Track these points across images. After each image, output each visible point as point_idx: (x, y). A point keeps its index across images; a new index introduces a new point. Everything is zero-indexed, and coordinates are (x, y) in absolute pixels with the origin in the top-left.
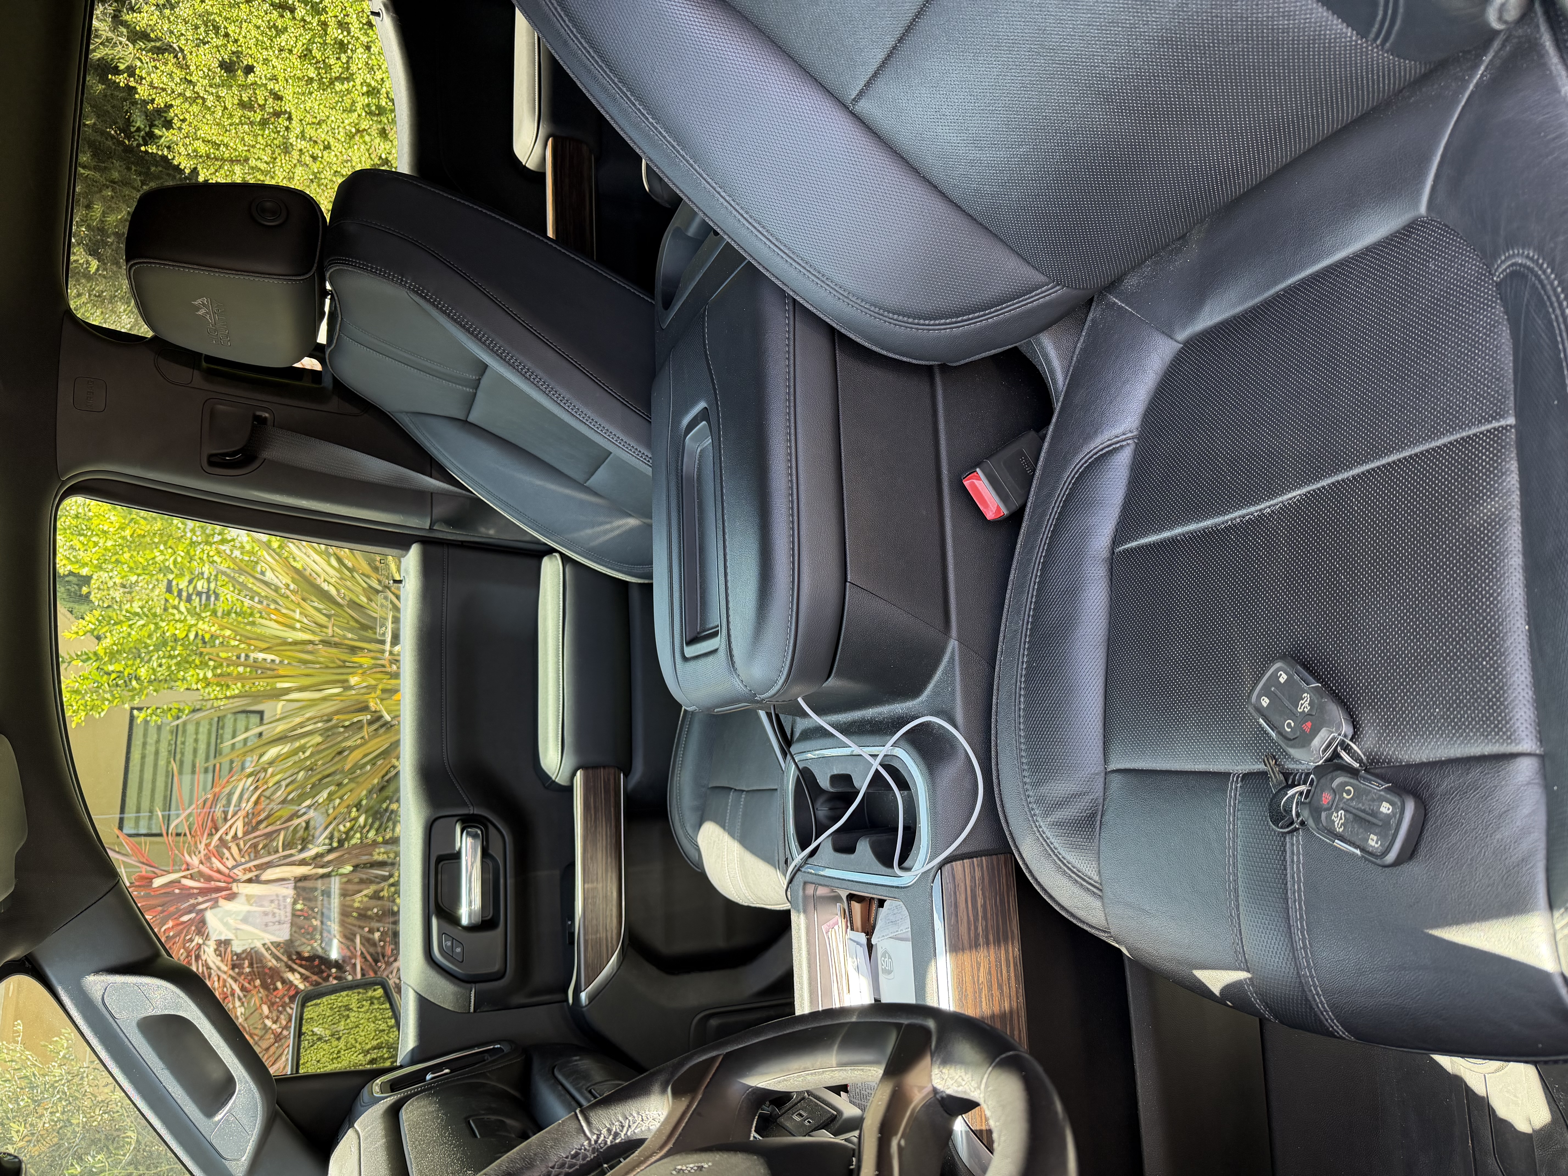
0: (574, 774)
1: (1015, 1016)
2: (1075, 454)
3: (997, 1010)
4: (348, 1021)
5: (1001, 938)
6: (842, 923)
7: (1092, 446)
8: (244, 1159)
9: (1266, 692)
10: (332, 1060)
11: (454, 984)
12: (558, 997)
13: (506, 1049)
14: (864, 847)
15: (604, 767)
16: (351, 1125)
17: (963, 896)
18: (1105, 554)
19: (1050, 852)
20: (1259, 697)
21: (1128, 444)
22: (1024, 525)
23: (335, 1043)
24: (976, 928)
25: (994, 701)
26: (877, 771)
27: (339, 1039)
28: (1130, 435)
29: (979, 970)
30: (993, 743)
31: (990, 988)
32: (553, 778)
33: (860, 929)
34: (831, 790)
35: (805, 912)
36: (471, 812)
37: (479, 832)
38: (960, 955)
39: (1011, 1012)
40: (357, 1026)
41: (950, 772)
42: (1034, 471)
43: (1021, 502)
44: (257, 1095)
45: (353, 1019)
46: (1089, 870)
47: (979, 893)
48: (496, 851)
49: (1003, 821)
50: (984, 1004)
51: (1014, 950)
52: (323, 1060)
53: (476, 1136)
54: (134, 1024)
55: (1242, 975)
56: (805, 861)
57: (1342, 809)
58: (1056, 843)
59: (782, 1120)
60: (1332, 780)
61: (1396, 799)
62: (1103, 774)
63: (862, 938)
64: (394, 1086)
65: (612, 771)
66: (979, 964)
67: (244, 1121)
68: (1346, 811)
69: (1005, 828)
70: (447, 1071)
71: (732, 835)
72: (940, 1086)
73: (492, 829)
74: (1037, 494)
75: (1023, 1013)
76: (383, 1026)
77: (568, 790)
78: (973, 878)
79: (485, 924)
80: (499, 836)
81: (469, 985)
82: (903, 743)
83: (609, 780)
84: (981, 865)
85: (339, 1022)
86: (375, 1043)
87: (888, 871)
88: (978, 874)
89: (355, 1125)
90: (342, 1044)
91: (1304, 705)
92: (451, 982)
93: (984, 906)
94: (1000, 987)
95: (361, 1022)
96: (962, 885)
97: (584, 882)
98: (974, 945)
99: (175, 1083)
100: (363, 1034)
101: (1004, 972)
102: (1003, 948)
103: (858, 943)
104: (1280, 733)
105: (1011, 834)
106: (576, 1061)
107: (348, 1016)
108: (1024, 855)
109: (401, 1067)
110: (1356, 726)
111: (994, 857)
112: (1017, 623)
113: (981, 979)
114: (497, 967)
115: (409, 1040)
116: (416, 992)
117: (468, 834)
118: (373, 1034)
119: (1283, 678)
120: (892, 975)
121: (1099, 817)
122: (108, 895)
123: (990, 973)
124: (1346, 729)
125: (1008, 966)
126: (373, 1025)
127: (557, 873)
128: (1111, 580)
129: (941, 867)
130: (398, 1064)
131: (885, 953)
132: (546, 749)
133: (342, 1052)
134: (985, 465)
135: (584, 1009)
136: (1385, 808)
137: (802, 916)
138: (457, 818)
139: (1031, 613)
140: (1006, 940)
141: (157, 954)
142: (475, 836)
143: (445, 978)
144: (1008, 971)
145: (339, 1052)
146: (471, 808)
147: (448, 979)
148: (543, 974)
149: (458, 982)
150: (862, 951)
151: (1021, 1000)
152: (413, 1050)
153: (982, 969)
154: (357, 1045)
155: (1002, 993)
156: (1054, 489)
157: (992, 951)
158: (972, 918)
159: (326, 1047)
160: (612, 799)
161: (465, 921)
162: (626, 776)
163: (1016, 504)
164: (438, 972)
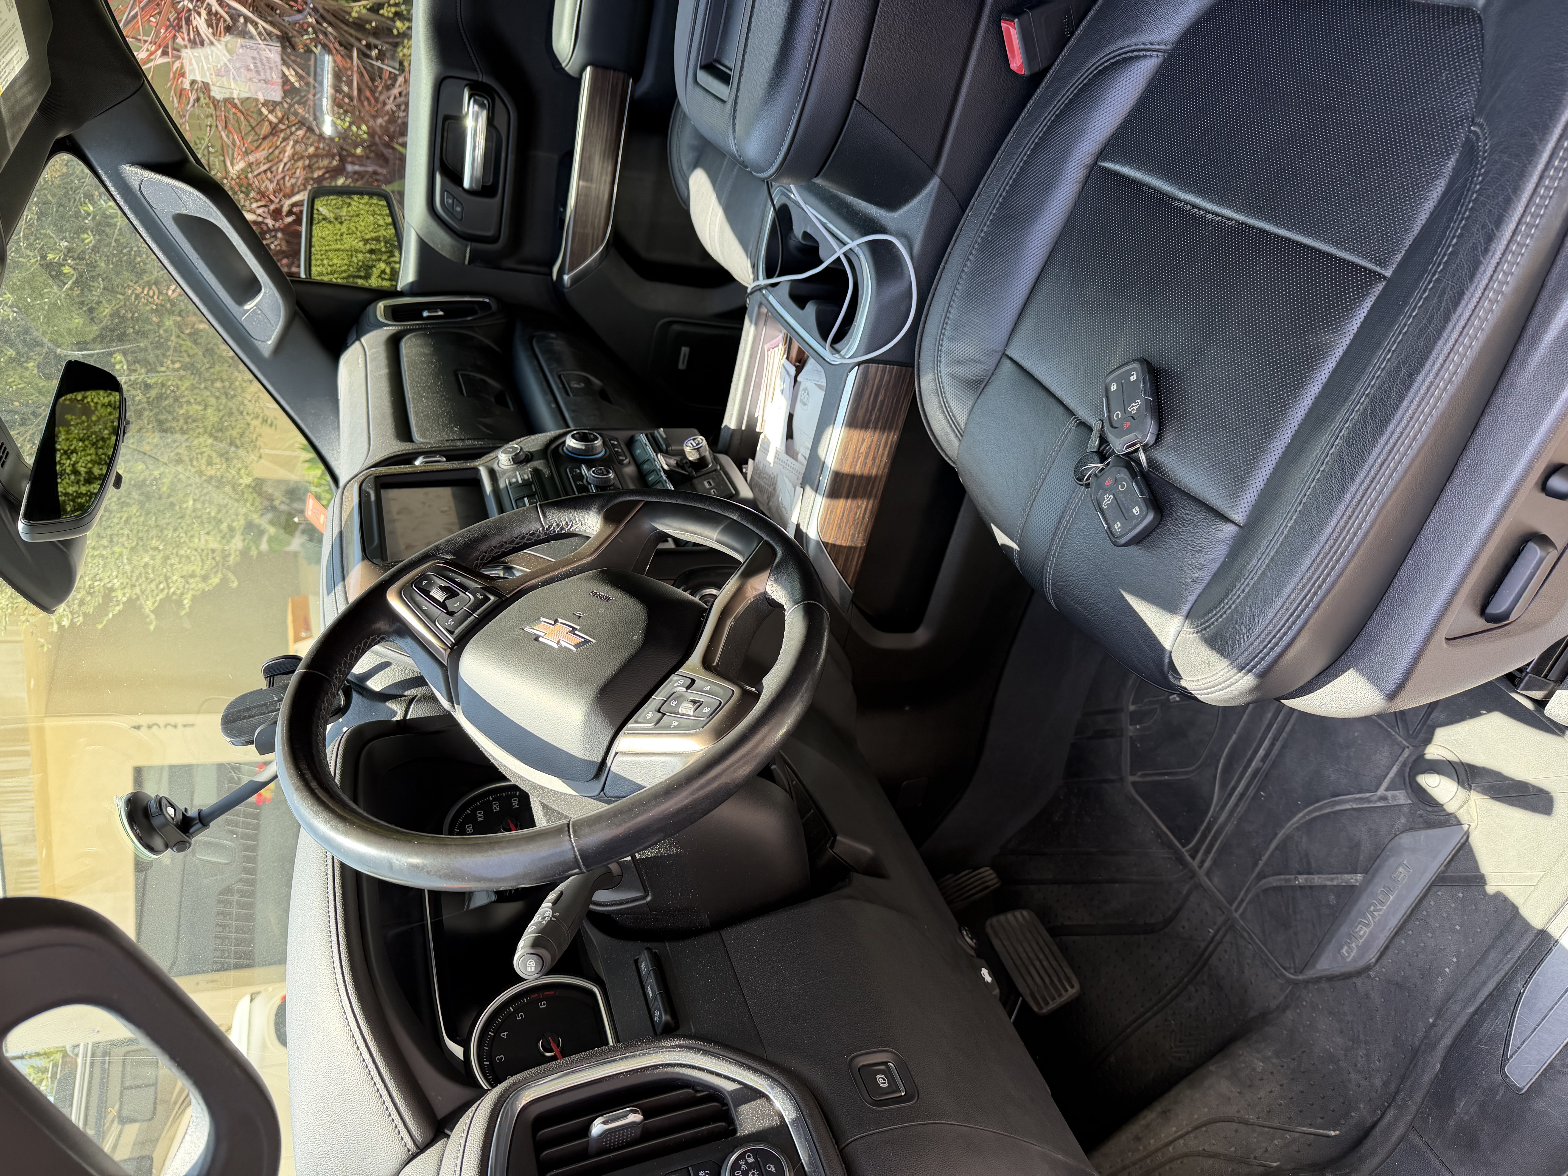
0: (583, 69)
1: (878, 480)
2: (1108, 44)
3: (866, 472)
4: (350, 209)
5: (886, 427)
6: (781, 348)
7: (1127, 42)
8: (269, 342)
9: (1117, 380)
10: (336, 240)
11: (452, 237)
12: (543, 270)
13: (494, 306)
14: (811, 309)
15: (615, 70)
16: (358, 338)
17: (869, 391)
18: (1088, 161)
19: (940, 392)
20: (1113, 381)
21: (1157, 56)
22: (1039, 91)
23: (338, 226)
24: (871, 415)
25: (949, 250)
26: (839, 258)
27: (341, 223)
28: (1163, 47)
29: (862, 444)
30: (933, 287)
31: (866, 458)
32: (564, 65)
33: (794, 360)
34: (803, 242)
35: (756, 324)
36: (480, 80)
37: (486, 102)
38: (852, 430)
39: (876, 476)
40: (358, 216)
41: (894, 290)
42: (1072, 33)
43: (1045, 65)
44: (280, 301)
45: (354, 208)
46: (962, 419)
47: (883, 392)
48: (501, 122)
49: (916, 353)
50: (858, 467)
51: (894, 437)
52: (329, 238)
53: (462, 393)
54: (170, 217)
55: (1015, 546)
56: (766, 287)
57: (1113, 495)
58: (947, 389)
59: (695, 481)
60: (1119, 472)
61: (1145, 509)
62: (1000, 354)
63: (792, 370)
64: (396, 314)
65: (621, 75)
66: (863, 440)
67: (270, 315)
68: (1114, 497)
69: (916, 359)
70: (441, 313)
71: (719, 198)
72: (769, 592)
73: (498, 101)
74: (1062, 64)
75: (884, 480)
76: (381, 222)
77: (576, 82)
78: (881, 380)
79: (485, 190)
80: (504, 110)
81: (465, 242)
82: (866, 249)
83: (617, 84)
84: (891, 372)
85: (342, 207)
86: (374, 235)
87: (823, 342)
88: (886, 378)
89: (363, 340)
90: (344, 229)
91: (1133, 409)
92: (449, 234)
93: (883, 402)
94: (874, 459)
95: (362, 212)
96: (871, 382)
97: (579, 178)
98: (865, 426)
99: (209, 272)
100: (363, 224)
101: (881, 450)
102: (886, 434)
103: (788, 373)
104: (1109, 417)
105: (919, 364)
106: (552, 338)
107: (350, 204)
108: (922, 385)
109: (401, 294)
110: (1159, 437)
111: (904, 368)
112: (993, 190)
113: (862, 450)
114: (490, 233)
115: (408, 274)
116: (418, 235)
117: (475, 102)
118: (372, 227)
119: (1133, 378)
120: (805, 408)
121: (982, 386)
122: (135, 96)
123: (870, 448)
124: (1150, 439)
125: (885, 447)
126: (372, 218)
127: (556, 157)
128: (1083, 187)
129: (859, 364)
130: (399, 289)
131: (805, 389)
132: (560, 34)
133: (345, 236)
134: (1025, 16)
135: (566, 290)
136: (1136, 510)
137: (753, 328)
138: (465, 82)
139: (1007, 188)
140: (890, 429)
141: (186, 160)
142: (482, 106)
143: (445, 230)
144: (884, 450)
145: (342, 235)
146: (481, 75)
147: (447, 232)
148: (532, 247)
149: (455, 236)
150: (789, 381)
151: (886, 470)
152: (412, 284)
153: (865, 444)
154: (358, 233)
155: (873, 464)
156: (1077, 69)
157: (877, 435)
158: (870, 408)
159: (330, 227)
160: (617, 106)
161: (466, 184)
162: (635, 82)
163: (1038, 67)
164: (439, 224)
